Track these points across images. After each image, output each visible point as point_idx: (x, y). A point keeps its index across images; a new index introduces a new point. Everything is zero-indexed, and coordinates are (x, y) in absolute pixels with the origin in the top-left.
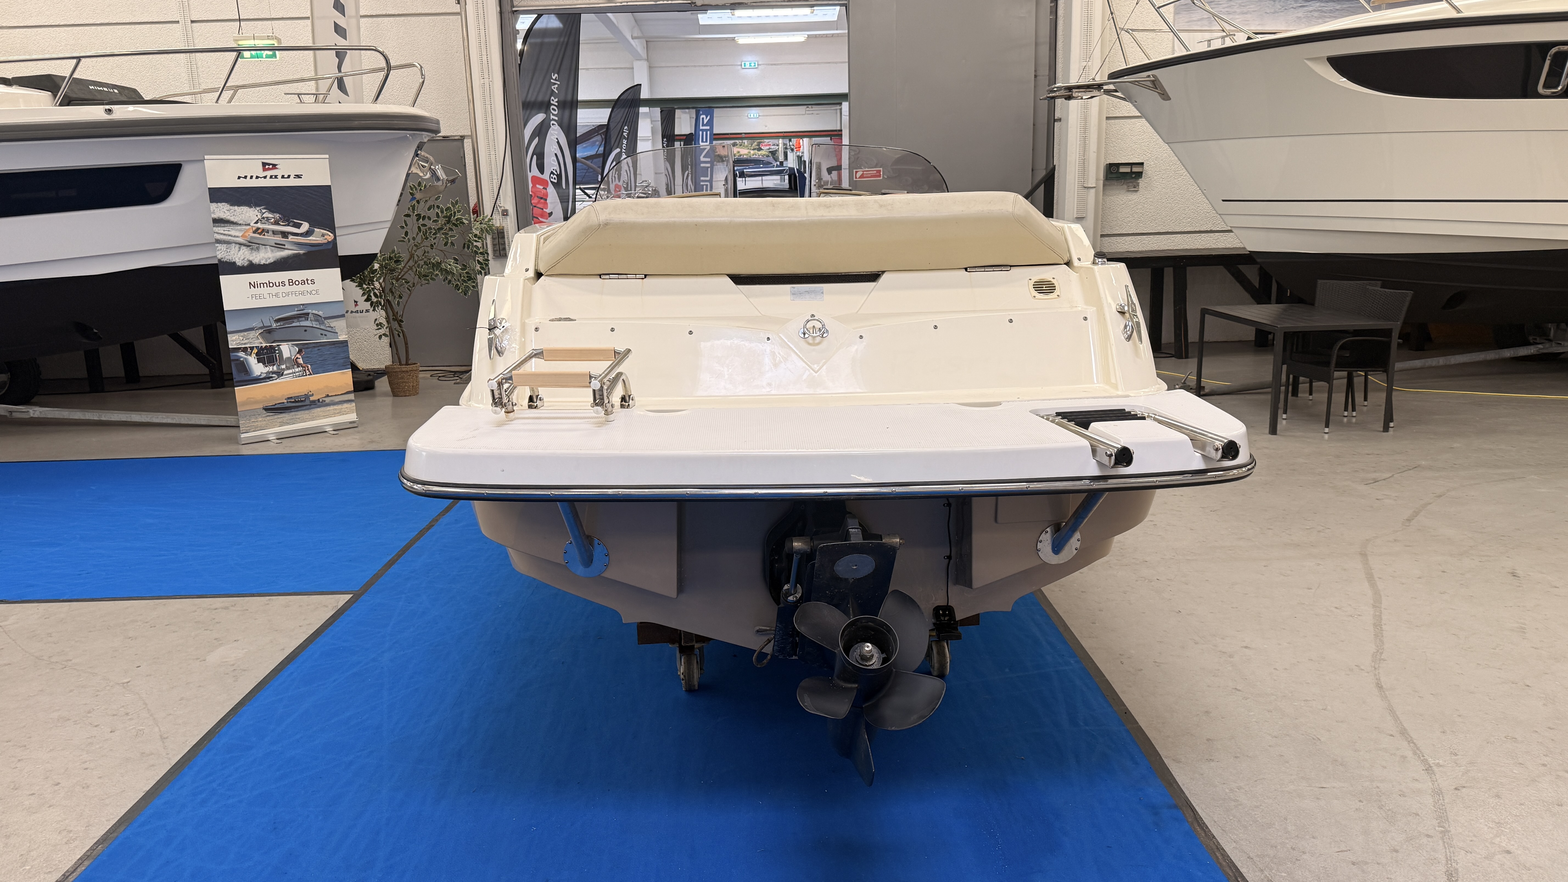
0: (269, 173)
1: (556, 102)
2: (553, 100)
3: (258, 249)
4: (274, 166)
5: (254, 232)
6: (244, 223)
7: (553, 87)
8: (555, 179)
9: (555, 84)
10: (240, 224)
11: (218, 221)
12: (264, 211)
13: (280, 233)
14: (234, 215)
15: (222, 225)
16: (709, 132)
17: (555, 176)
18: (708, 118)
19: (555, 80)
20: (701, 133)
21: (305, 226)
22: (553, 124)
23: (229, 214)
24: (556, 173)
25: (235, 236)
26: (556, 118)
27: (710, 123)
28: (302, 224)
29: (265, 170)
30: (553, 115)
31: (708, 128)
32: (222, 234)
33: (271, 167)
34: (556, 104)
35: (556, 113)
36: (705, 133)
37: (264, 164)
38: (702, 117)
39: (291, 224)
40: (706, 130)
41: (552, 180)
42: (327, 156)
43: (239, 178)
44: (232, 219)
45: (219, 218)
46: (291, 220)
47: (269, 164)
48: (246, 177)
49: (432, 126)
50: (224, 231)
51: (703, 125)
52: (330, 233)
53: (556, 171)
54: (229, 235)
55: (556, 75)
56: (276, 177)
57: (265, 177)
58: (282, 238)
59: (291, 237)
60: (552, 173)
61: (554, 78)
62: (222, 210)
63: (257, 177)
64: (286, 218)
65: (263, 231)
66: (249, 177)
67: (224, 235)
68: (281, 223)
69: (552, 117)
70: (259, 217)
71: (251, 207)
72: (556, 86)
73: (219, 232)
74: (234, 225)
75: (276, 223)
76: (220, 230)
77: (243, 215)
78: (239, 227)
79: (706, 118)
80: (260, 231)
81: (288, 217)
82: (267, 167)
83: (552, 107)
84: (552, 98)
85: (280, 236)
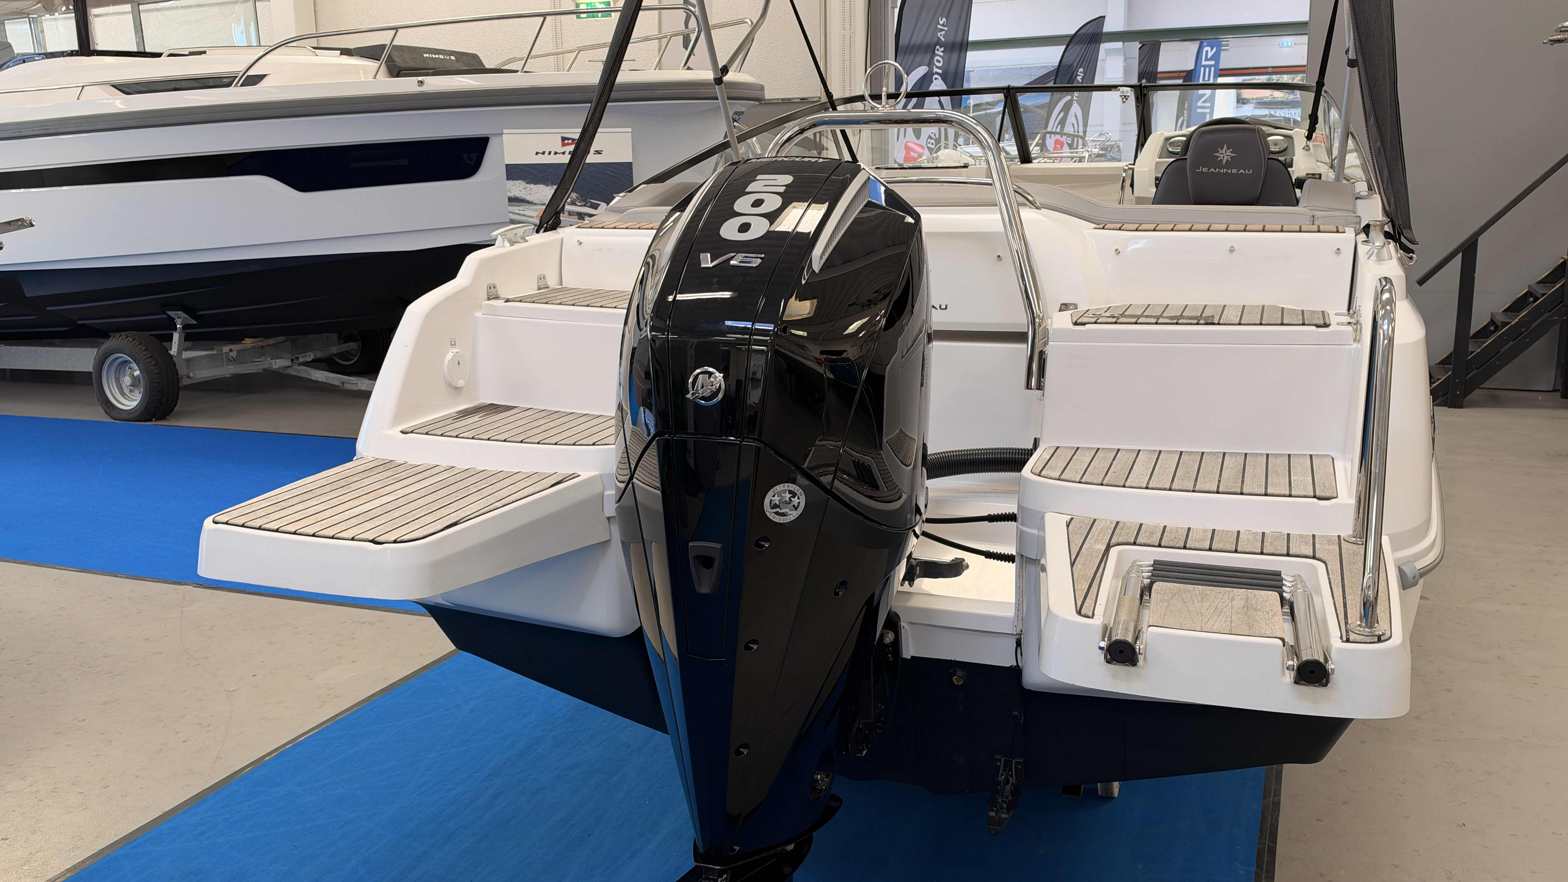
0: (567, 149)
1: (942, 52)
2: (938, 50)
4: (574, 141)
6: (540, 203)
7: (939, 34)
8: (932, 144)
9: (942, 30)
10: (536, 204)
11: (513, 200)
13: (576, 214)
14: (530, 194)
15: (518, 204)
16: (1213, 69)
17: (933, 141)
18: (1214, 50)
19: (943, 25)
20: (1202, 69)
21: (602, 208)
22: (936, 79)
23: (524, 192)
24: (934, 137)
25: (529, 217)
26: (940, 71)
27: (1216, 57)
28: (599, 205)
29: (564, 145)
30: (937, 67)
31: (1213, 63)
32: (517, 214)
33: (570, 141)
34: (942, 54)
35: (940, 65)
36: (1207, 69)
37: (563, 139)
38: (1206, 49)
39: (588, 204)
40: (1210, 66)
41: (929, 145)
42: (630, 130)
43: (537, 153)
44: (528, 198)
45: (514, 196)
46: (589, 200)
47: (568, 139)
48: (544, 153)
49: (756, 94)
50: (519, 210)
51: (1206, 59)
53: (935, 135)
54: (524, 215)
55: (944, 19)
57: (564, 153)
58: (579, 219)
59: (587, 219)
60: (930, 137)
61: (941, 22)
62: (518, 188)
63: (556, 153)
64: (584, 197)
66: (547, 153)
67: (519, 214)
68: (578, 204)
69: (935, 70)
71: (548, 185)
72: (943, 33)
73: (515, 211)
74: (530, 205)
76: (515, 209)
77: (539, 194)
78: (534, 207)
79: (1212, 50)
81: (586, 197)
82: (566, 142)
83: (937, 58)
84: (938, 47)
85: (576, 217)
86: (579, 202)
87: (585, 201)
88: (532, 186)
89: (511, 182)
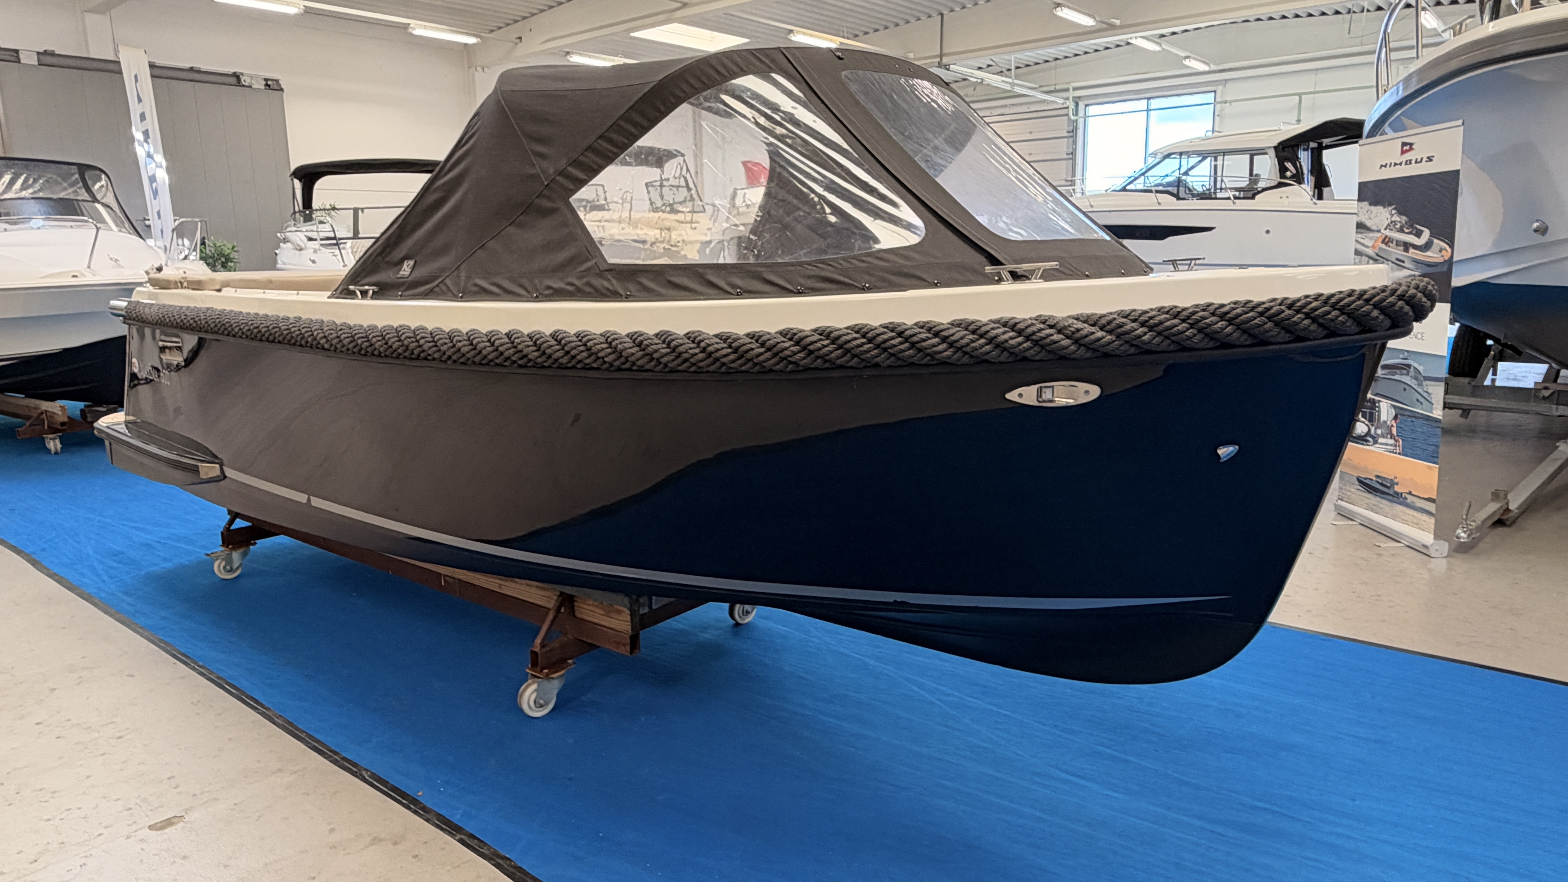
29: (1403, 152)
33: (1408, 147)
37: (1404, 144)
42: (1462, 122)
63: (1396, 164)
64: (1410, 223)
73: (1358, 239)
85: (1402, 248)
86: (1407, 228)
87: (1412, 226)
88: (1373, 208)
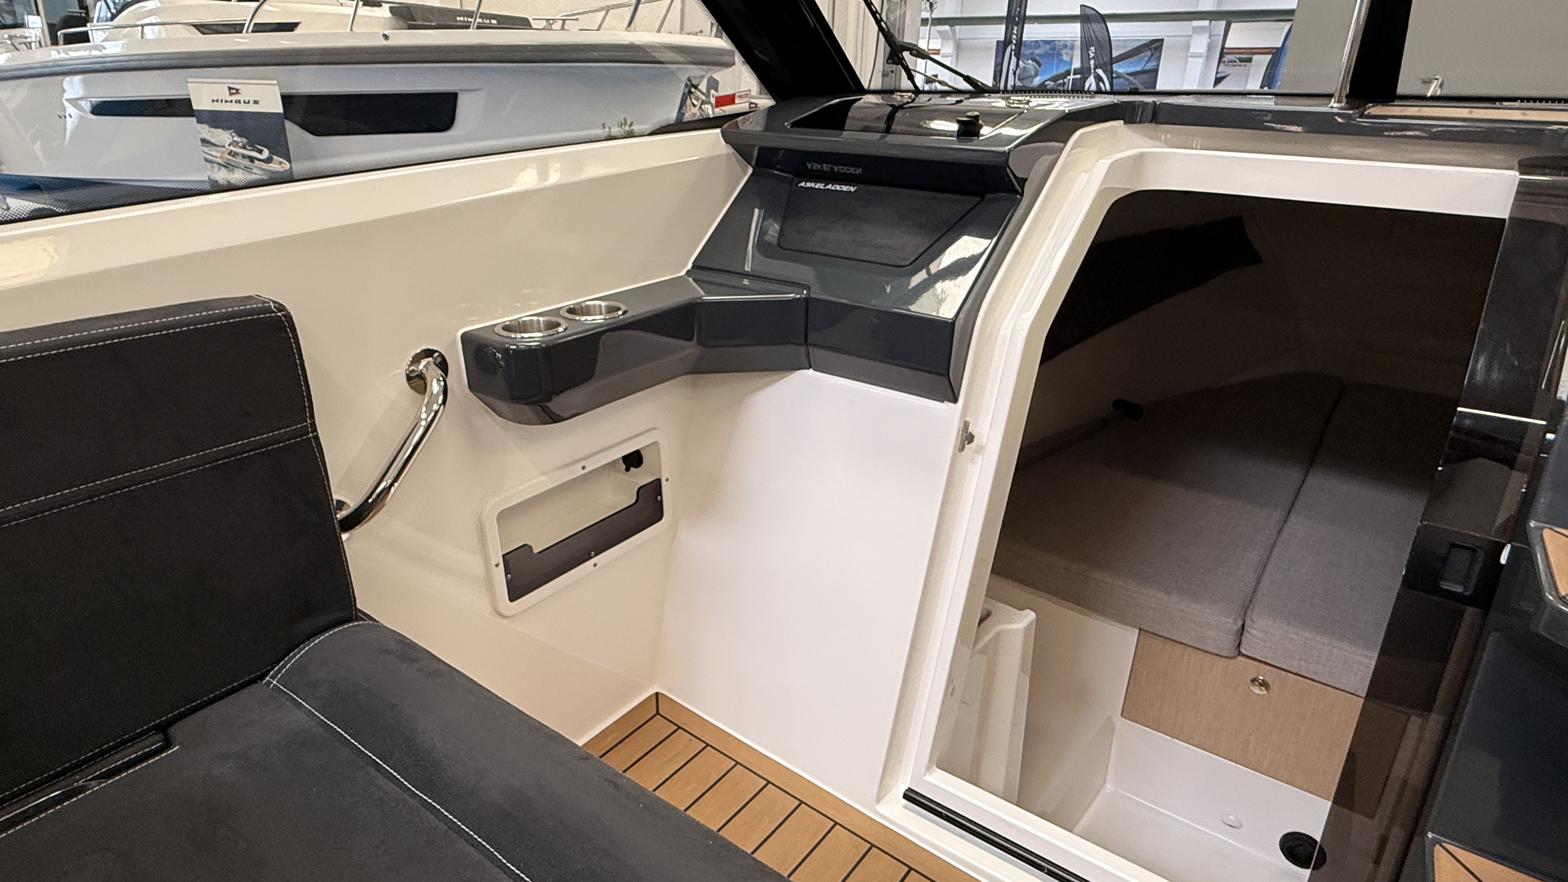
0: (234, 98)
3: (233, 171)
4: (237, 91)
5: (229, 154)
6: (221, 145)
10: (218, 146)
11: (204, 141)
12: (234, 134)
13: (247, 157)
14: (215, 137)
15: (206, 145)
21: (266, 154)
23: (209, 135)
25: (216, 157)
28: (263, 150)
39: (256, 149)
43: (213, 101)
44: (213, 141)
45: (204, 138)
46: (255, 145)
47: (233, 89)
48: (217, 101)
50: (210, 150)
52: (286, 162)
54: (212, 155)
56: (239, 102)
57: (231, 102)
58: (250, 162)
59: (256, 162)
62: (206, 131)
65: (235, 154)
66: (220, 101)
67: (209, 154)
68: (248, 148)
70: (231, 140)
71: (226, 130)
74: (214, 146)
75: (244, 147)
76: (206, 149)
77: (219, 137)
78: (217, 149)
80: (232, 153)
81: (252, 144)
82: (232, 91)
89: (200, 125)
